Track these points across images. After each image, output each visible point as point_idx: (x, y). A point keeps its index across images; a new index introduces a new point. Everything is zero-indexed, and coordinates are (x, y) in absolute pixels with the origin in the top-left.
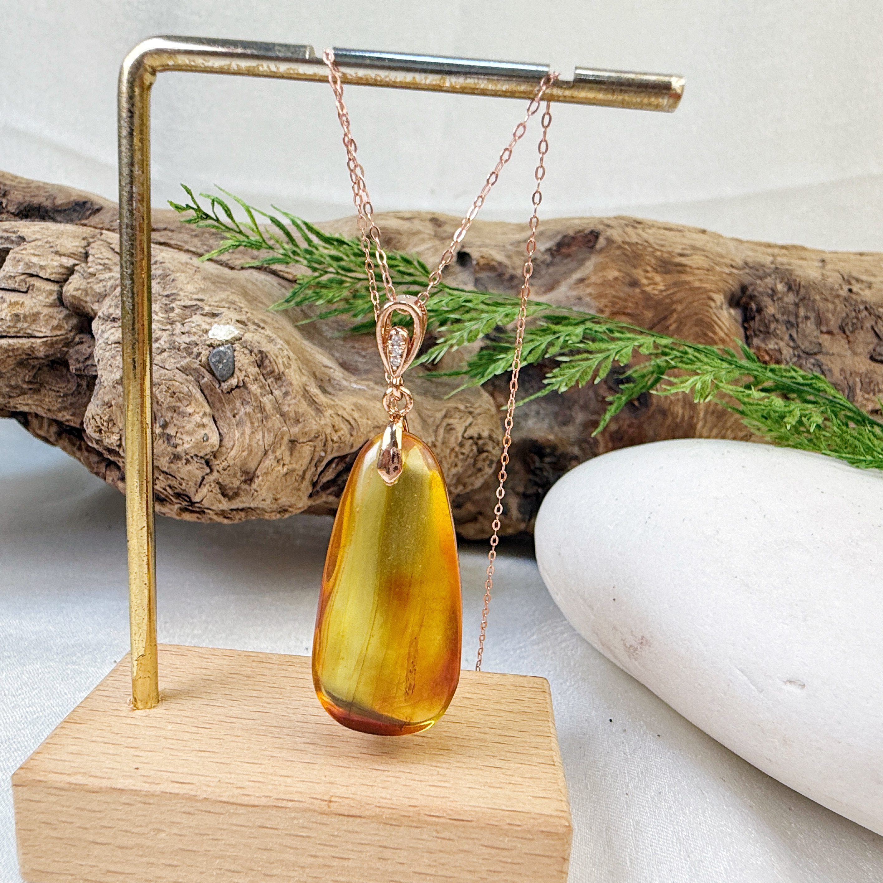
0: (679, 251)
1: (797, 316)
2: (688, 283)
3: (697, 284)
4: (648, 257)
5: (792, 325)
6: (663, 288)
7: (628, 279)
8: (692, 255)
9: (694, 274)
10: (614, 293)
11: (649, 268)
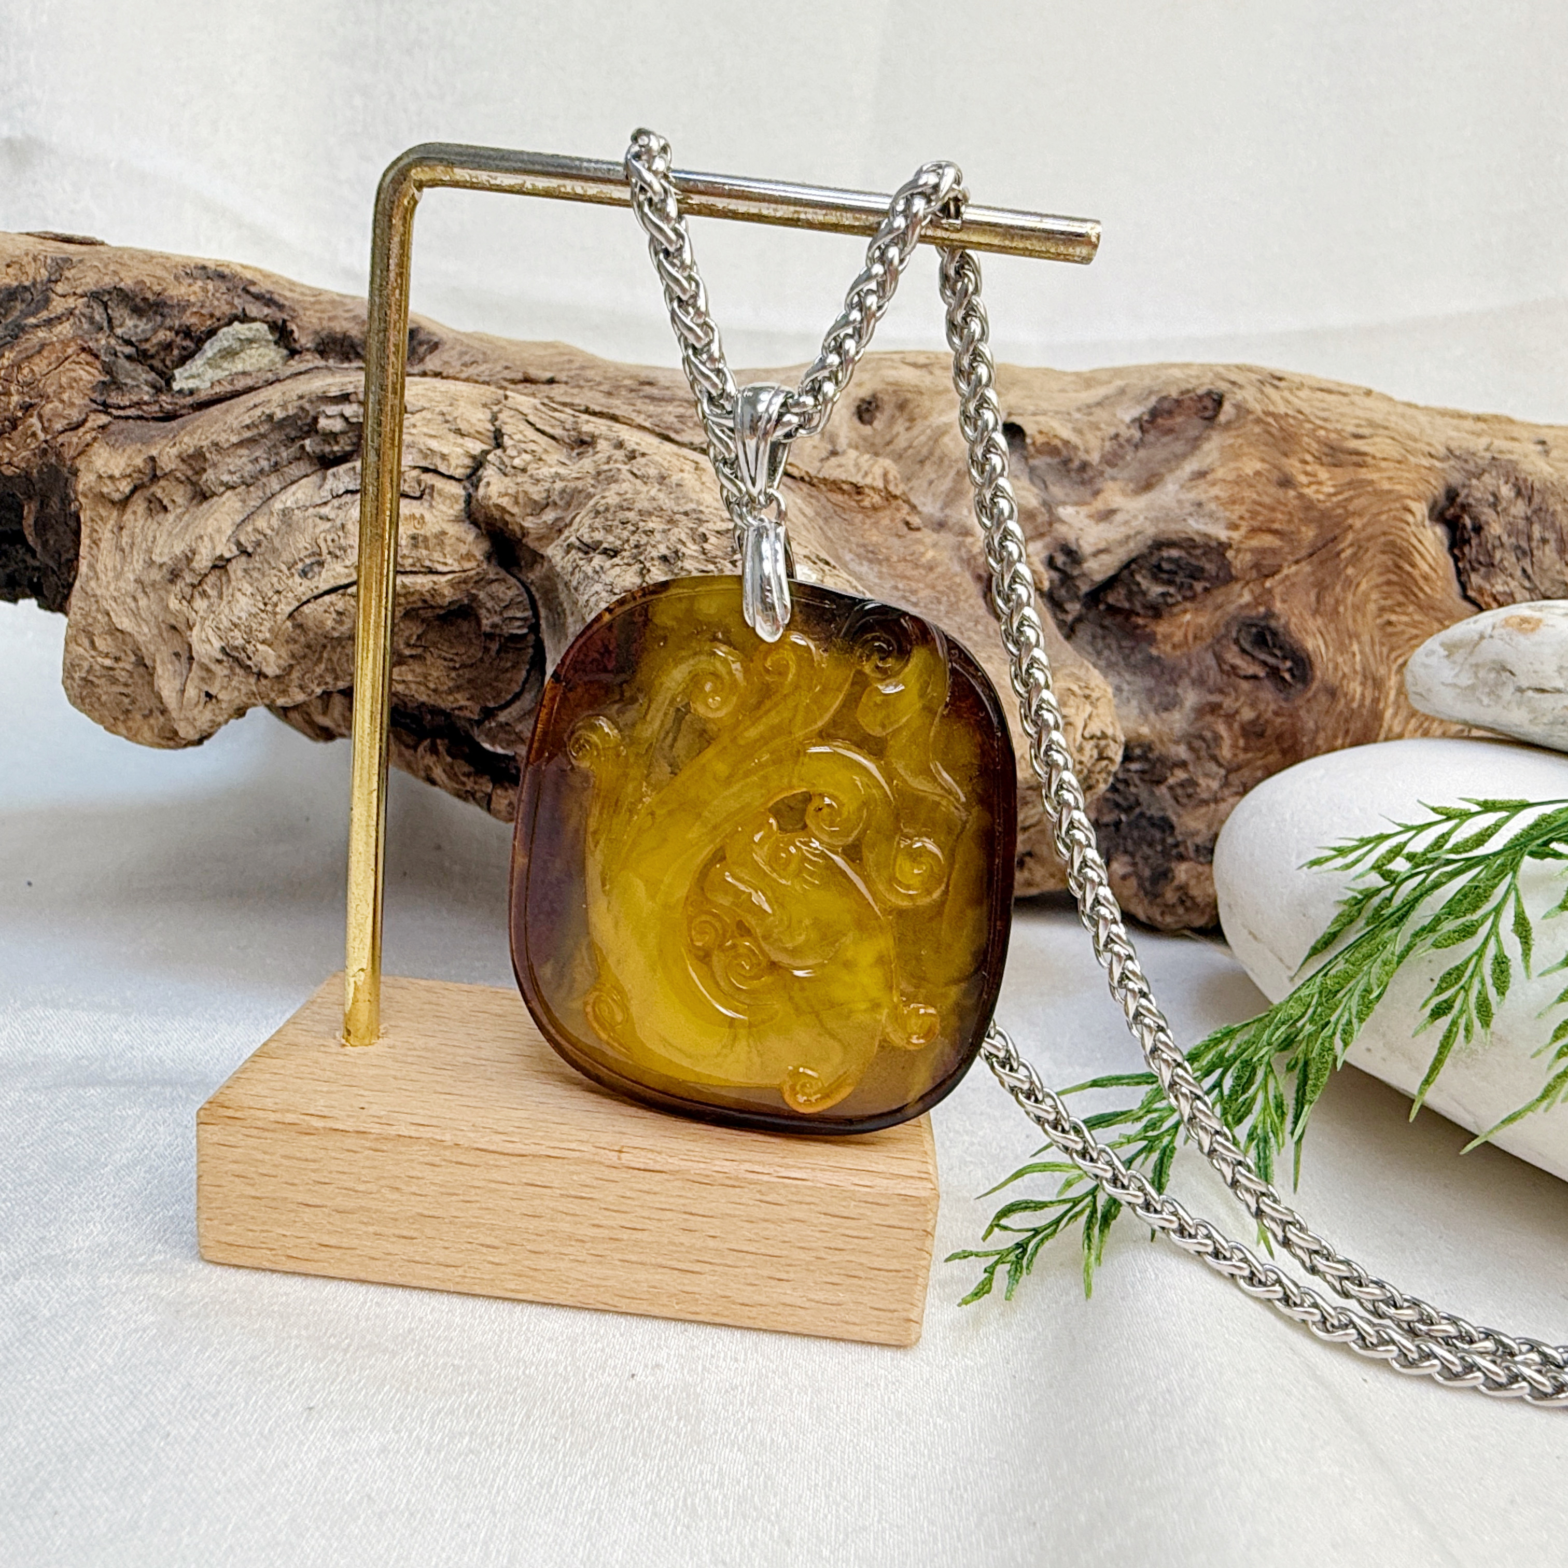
0: (1351, 429)
1: (1530, 538)
2: (1371, 482)
3: (1386, 486)
4: (1306, 439)
5: (1524, 553)
6: (1332, 490)
7: (1275, 475)
8: (1372, 436)
9: (1380, 470)
10: (1255, 496)
11: (1309, 458)
